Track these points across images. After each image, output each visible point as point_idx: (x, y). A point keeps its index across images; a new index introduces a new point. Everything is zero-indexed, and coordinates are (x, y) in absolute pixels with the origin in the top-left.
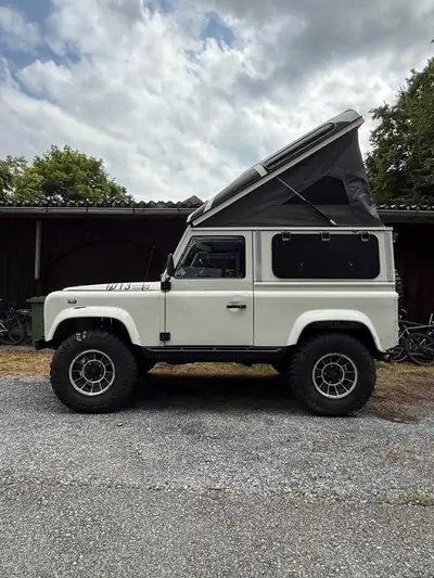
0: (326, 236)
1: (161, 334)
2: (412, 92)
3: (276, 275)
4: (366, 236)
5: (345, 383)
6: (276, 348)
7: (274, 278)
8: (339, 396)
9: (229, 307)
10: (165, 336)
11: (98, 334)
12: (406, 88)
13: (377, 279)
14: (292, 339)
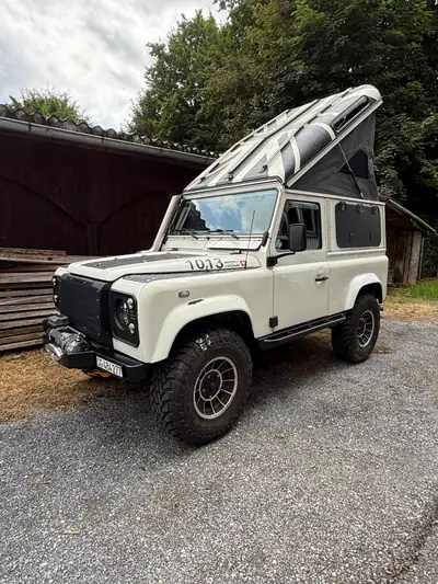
1: (270, 319)
3: (338, 244)
5: (366, 333)
7: (338, 247)
8: (365, 345)
9: (316, 280)
10: (273, 322)
14: (349, 304)
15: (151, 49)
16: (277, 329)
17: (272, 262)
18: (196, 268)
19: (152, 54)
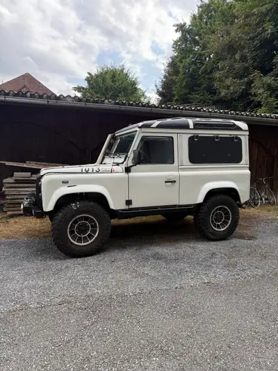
0: (217, 137)
1: (127, 201)
2: (201, 17)
3: (191, 162)
4: (237, 138)
5: (224, 222)
6: (191, 205)
7: (190, 164)
8: (222, 230)
9: (166, 182)
10: (129, 202)
11: (86, 203)
12: (196, 12)
13: (241, 163)
14: (200, 199)
15: (176, 28)
16: (131, 207)
17: (128, 170)
18: (84, 171)
19: (176, 31)
